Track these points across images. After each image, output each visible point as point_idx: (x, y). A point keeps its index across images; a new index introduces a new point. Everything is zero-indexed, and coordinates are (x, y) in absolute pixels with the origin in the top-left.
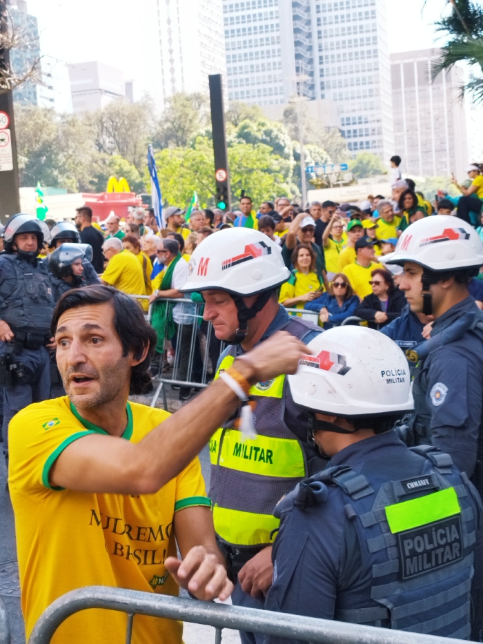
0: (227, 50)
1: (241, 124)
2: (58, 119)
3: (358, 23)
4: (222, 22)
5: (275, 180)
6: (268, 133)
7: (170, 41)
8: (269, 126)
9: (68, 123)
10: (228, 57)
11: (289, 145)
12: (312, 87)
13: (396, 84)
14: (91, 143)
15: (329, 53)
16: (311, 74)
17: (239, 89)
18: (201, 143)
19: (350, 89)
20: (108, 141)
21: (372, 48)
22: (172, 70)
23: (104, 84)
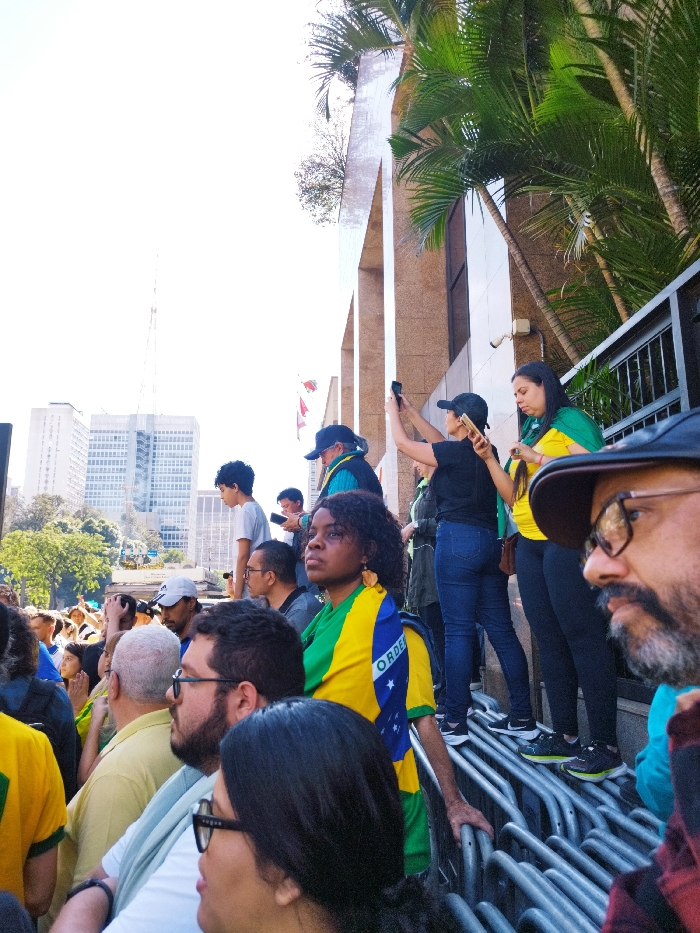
0: (88, 472)
3: (179, 467)
4: (87, 455)
5: (104, 562)
6: (105, 529)
7: (48, 462)
8: (107, 523)
11: (121, 538)
13: (200, 509)
15: (158, 483)
19: (169, 508)
21: (187, 483)
22: (46, 482)
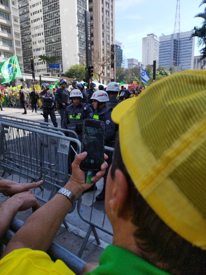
1: (160, 71)
2: (125, 70)
3: (188, 50)
4: (159, 50)
6: (165, 73)
7: (148, 54)
8: (166, 71)
9: (127, 70)
10: (159, 57)
12: (176, 63)
13: (195, 63)
14: (131, 74)
15: (181, 56)
16: (176, 61)
17: (161, 64)
18: (152, 75)
20: (134, 74)
21: (190, 55)
22: (148, 60)
23: (134, 63)
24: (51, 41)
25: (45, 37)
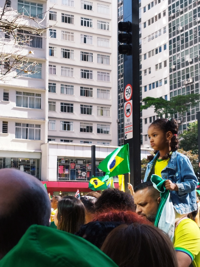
24: (183, 60)
25: (170, 53)
